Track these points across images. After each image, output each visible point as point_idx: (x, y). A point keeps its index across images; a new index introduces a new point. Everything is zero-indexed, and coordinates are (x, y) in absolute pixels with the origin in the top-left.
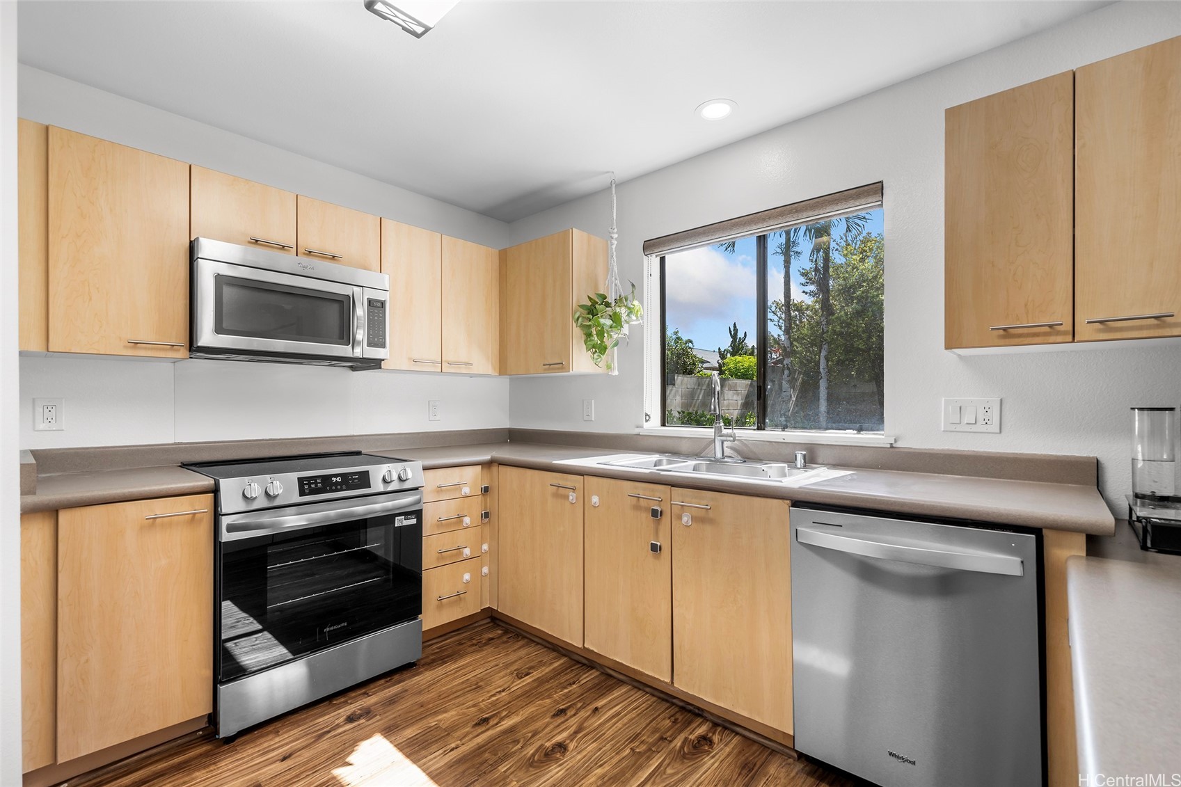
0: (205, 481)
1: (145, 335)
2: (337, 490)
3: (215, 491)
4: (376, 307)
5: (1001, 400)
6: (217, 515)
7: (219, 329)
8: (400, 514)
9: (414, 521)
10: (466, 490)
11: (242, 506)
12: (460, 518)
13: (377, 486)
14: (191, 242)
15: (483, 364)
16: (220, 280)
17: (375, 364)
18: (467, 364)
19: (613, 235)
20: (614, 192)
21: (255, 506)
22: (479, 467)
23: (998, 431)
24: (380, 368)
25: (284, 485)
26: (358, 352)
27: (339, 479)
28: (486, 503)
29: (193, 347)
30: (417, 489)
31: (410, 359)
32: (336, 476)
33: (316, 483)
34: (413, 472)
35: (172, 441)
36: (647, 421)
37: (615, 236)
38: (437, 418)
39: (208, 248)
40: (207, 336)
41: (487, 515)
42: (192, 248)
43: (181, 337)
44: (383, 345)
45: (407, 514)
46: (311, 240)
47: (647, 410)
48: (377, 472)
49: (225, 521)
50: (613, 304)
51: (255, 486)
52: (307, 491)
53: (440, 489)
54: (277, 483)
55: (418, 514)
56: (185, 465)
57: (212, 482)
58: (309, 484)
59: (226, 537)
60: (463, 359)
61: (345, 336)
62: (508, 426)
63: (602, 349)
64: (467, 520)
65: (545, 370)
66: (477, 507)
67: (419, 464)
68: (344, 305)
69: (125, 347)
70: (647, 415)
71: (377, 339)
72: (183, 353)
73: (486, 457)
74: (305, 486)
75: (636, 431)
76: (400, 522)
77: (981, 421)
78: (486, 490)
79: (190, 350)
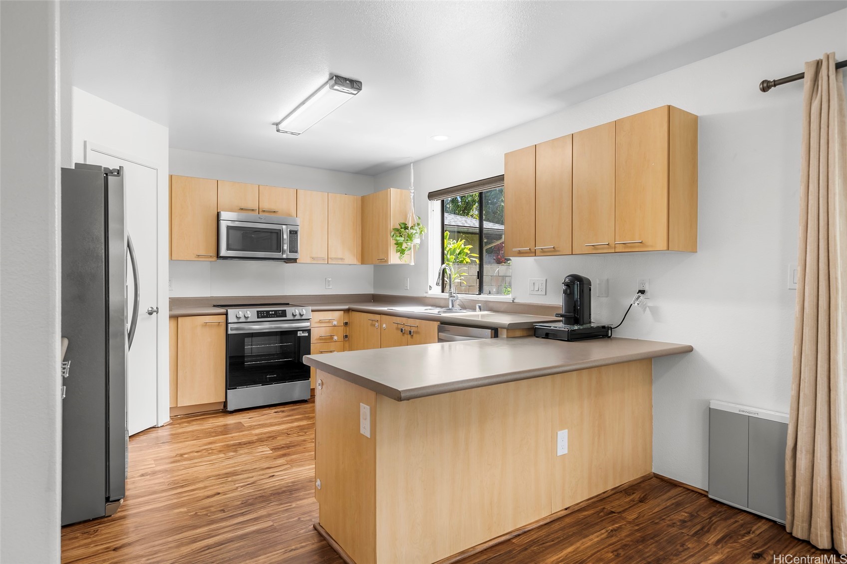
0: (223, 310)
1: (202, 253)
2: (272, 317)
3: (226, 314)
4: (294, 233)
5: (546, 280)
6: (227, 323)
7: (228, 248)
8: (299, 331)
9: (307, 334)
10: (335, 323)
11: (236, 320)
12: (331, 337)
13: (289, 317)
14: (218, 212)
15: (351, 258)
16: (229, 228)
17: (294, 260)
18: (342, 259)
19: (411, 191)
20: (412, 167)
21: (240, 321)
22: (343, 312)
23: (545, 294)
24: (296, 262)
25: (251, 313)
26: (285, 256)
27: (273, 313)
28: (346, 331)
29: (218, 256)
30: (309, 319)
31: (311, 257)
32: (272, 311)
33: (264, 314)
34: (306, 311)
35: (210, 296)
36: (430, 290)
37: (413, 191)
38: (330, 287)
39: (224, 215)
40: (224, 252)
41: (346, 336)
42: (218, 215)
43: (214, 253)
44: (296, 252)
45: (303, 331)
46: (265, 205)
47: (430, 283)
48: (290, 311)
49: (230, 326)
50: (409, 228)
51: (241, 312)
52: (260, 317)
53: (320, 322)
54: (248, 312)
55: (309, 331)
56: (214, 306)
57: (225, 311)
58: (261, 314)
59: (230, 332)
60: (340, 256)
61: (279, 248)
62: (372, 292)
63: (402, 252)
64: (335, 338)
65: (379, 262)
66: (341, 332)
67: (310, 308)
68: (278, 234)
69: (196, 257)
70: (430, 286)
71: (294, 249)
72: (215, 259)
73: (346, 307)
74: (260, 314)
75: (425, 295)
76: (300, 334)
77: (540, 290)
78: (346, 324)
79: (217, 257)
